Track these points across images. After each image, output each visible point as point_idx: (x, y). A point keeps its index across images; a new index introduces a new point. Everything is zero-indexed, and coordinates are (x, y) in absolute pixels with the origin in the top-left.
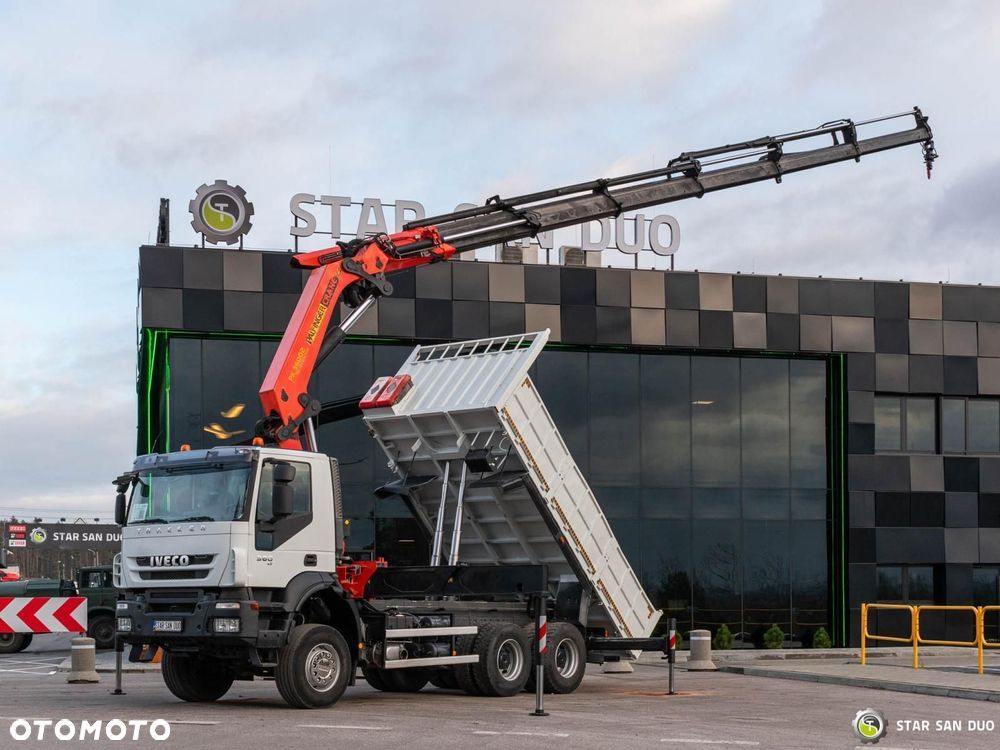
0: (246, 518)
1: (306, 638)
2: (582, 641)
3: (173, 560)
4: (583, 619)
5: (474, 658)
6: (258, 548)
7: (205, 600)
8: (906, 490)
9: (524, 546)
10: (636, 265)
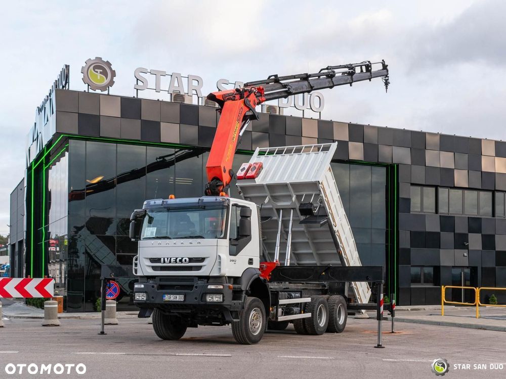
0: (225, 237)
1: (250, 305)
2: (346, 305)
3: (178, 260)
4: (346, 294)
5: (309, 315)
6: (230, 255)
7: (200, 283)
8: (424, 230)
9: (314, 254)
10: (303, 116)
